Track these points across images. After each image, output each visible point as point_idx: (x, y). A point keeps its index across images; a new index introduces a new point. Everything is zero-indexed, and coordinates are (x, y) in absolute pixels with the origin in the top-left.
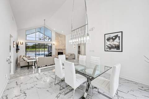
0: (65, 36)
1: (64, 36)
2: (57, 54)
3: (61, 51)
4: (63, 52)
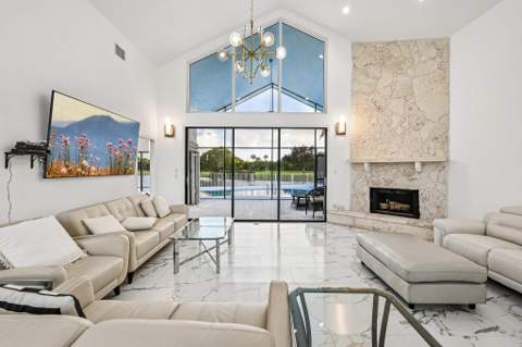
2: (365, 200)
4: (417, 191)
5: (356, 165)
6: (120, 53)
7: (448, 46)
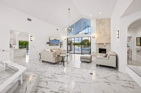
4: (106, 49)
6: (57, 30)
7: (110, 19)
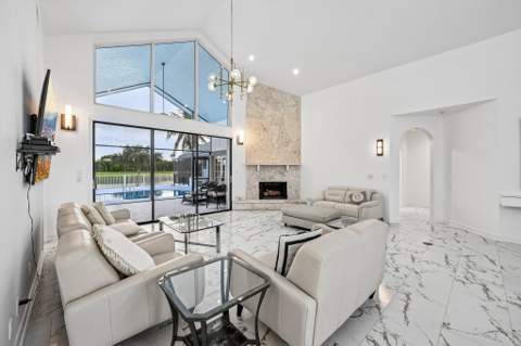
0: (297, 102)
1: (294, 97)
2: (257, 191)
3: (278, 178)
4: (286, 183)
5: (249, 167)
7: (300, 101)
